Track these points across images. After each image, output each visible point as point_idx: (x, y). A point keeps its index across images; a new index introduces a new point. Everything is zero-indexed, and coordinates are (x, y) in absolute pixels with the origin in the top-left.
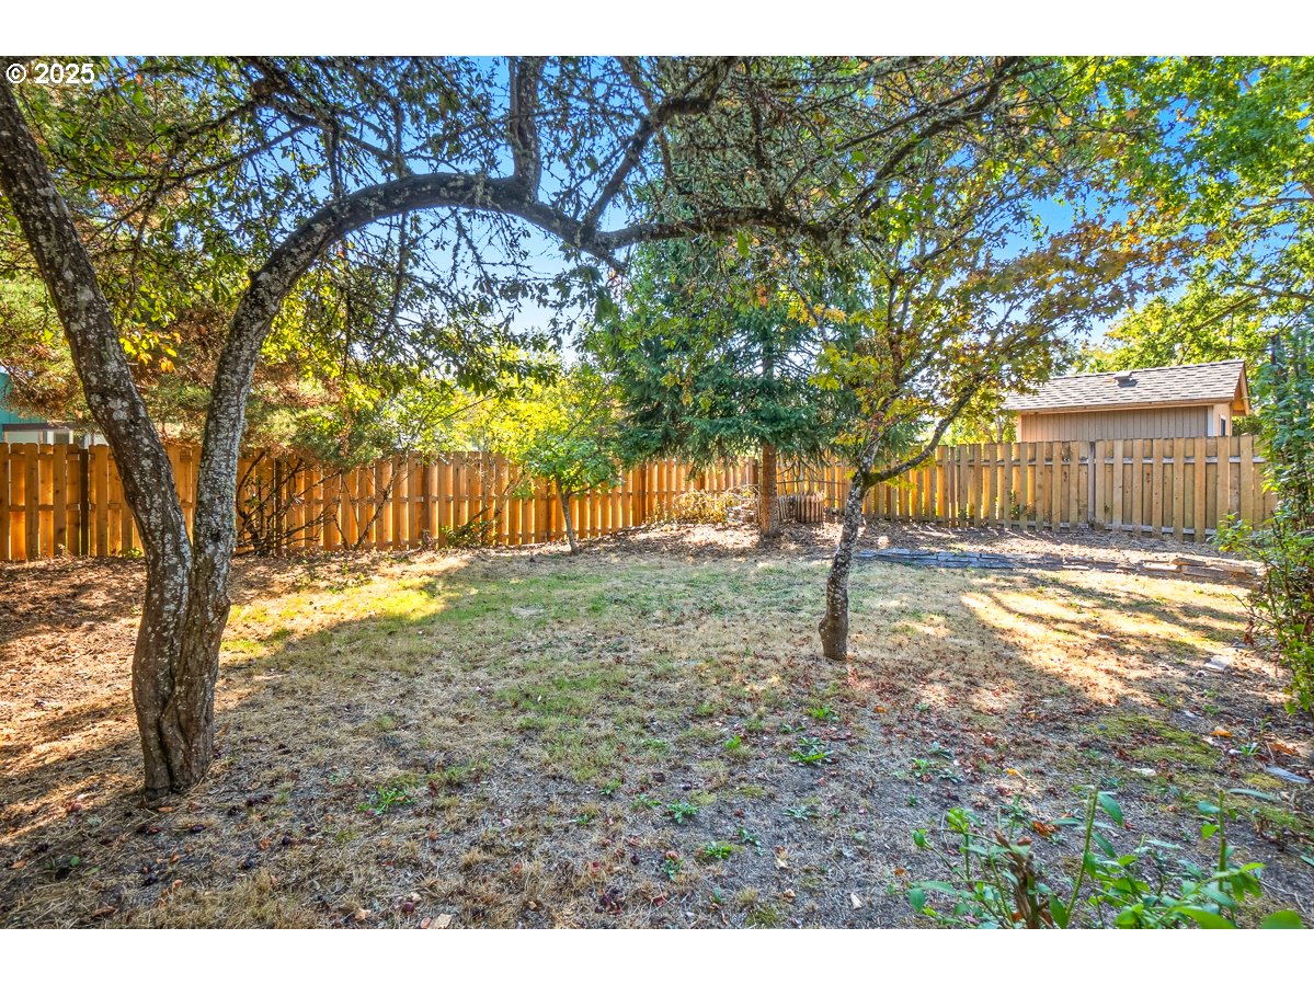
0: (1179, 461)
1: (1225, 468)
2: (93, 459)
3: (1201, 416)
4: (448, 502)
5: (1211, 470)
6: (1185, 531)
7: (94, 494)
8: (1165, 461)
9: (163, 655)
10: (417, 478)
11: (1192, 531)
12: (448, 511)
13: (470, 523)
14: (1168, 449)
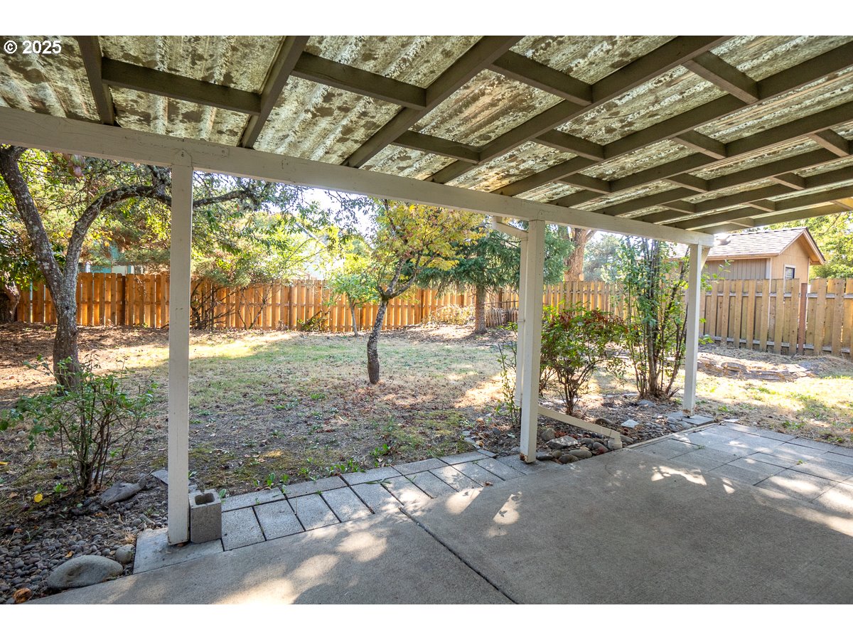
0: (739, 295)
1: (767, 300)
2: (128, 280)
3: (762, 265)
4: (302, 307)
5: (758, 300)
6: (741, 341)
7: (128, 297)
8: (731, 295)
9: (62, 348)
10: (286, 294)
11: (744, 341)
12: (302, 313)
13: (314, 317)
14: (733, 287)
